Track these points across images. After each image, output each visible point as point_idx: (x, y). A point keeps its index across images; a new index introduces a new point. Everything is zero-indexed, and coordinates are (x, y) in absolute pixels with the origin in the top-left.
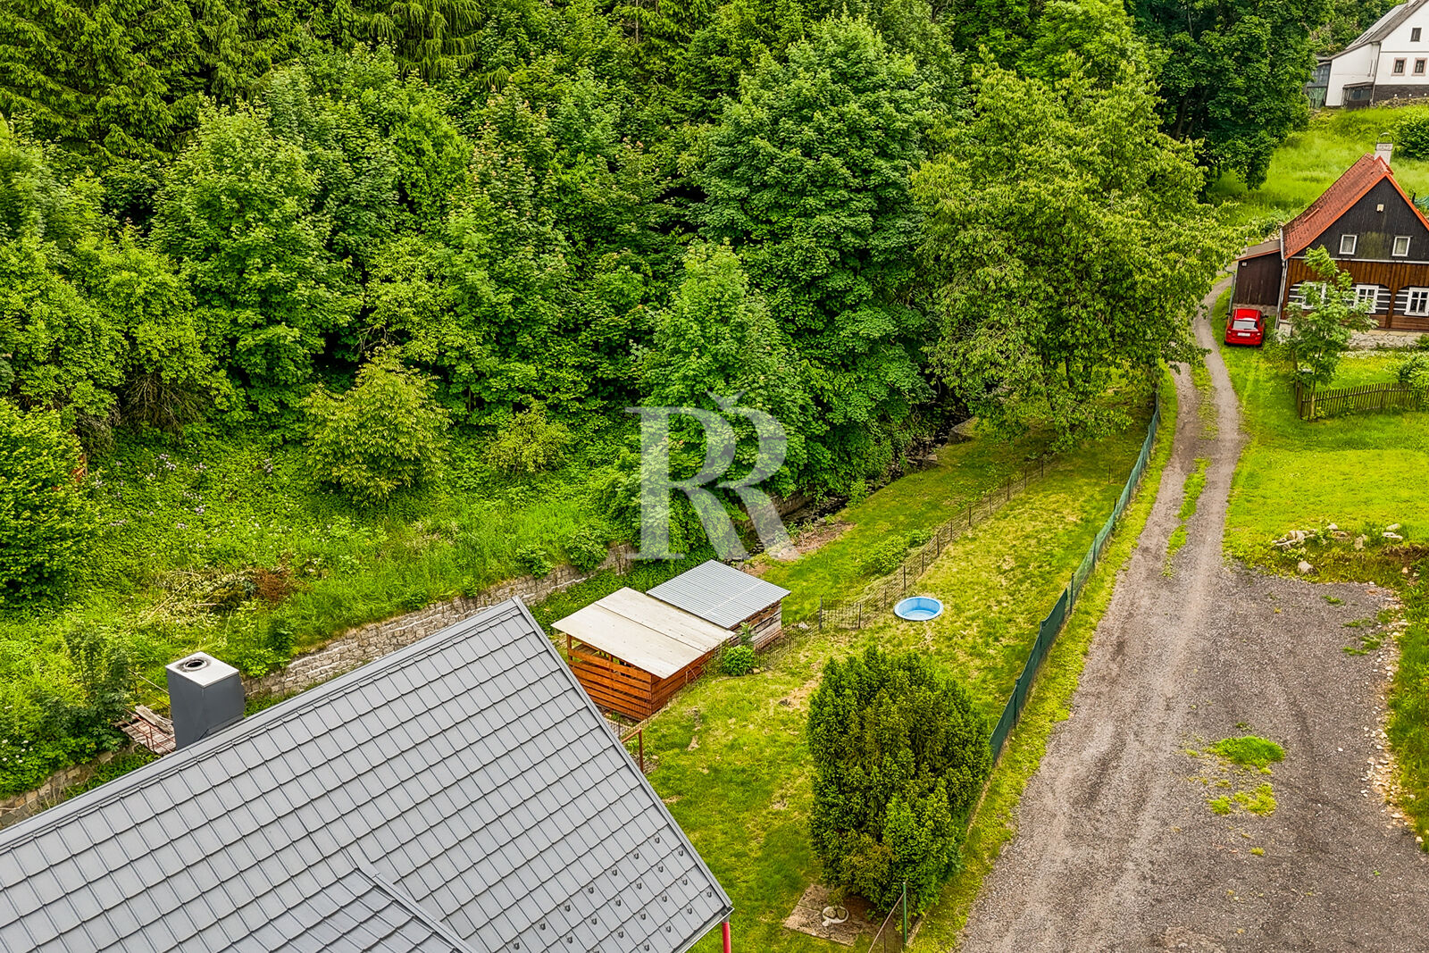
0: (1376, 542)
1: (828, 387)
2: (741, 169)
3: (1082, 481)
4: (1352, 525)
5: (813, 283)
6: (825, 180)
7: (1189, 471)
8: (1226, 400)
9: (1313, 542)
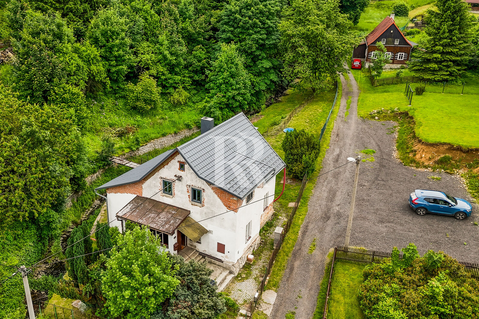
0: (393, 112)
1: (255, 81)
2: (231, 23)
3: (321, 103)
4: (387, 109)
5: (251, 53)
6: (255, 25)
7: (347, 99)
8: (354, 82)
9: (378, 113)
